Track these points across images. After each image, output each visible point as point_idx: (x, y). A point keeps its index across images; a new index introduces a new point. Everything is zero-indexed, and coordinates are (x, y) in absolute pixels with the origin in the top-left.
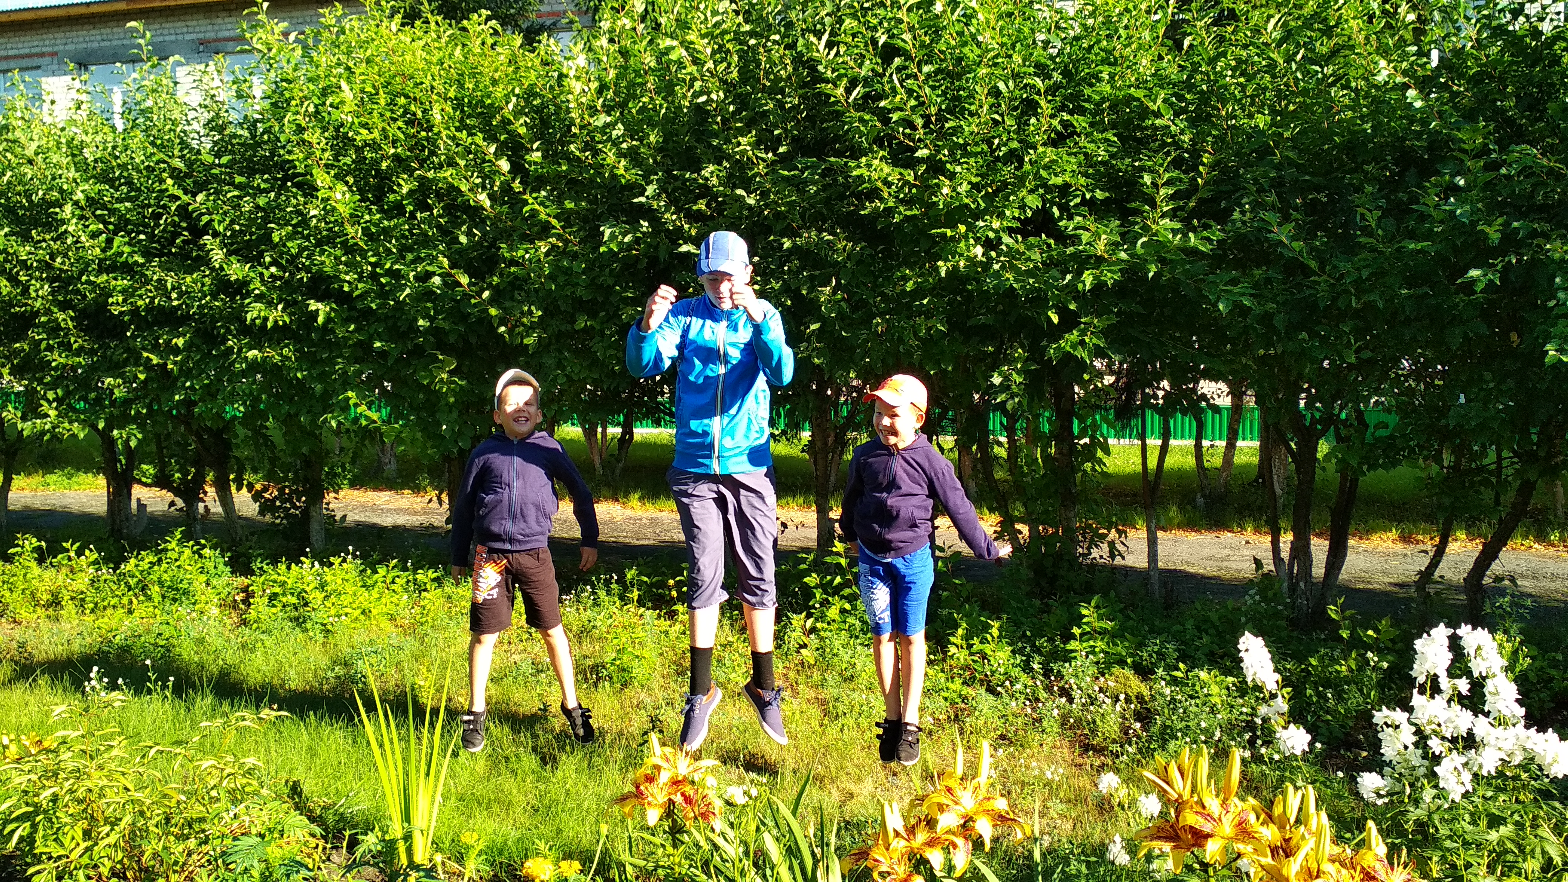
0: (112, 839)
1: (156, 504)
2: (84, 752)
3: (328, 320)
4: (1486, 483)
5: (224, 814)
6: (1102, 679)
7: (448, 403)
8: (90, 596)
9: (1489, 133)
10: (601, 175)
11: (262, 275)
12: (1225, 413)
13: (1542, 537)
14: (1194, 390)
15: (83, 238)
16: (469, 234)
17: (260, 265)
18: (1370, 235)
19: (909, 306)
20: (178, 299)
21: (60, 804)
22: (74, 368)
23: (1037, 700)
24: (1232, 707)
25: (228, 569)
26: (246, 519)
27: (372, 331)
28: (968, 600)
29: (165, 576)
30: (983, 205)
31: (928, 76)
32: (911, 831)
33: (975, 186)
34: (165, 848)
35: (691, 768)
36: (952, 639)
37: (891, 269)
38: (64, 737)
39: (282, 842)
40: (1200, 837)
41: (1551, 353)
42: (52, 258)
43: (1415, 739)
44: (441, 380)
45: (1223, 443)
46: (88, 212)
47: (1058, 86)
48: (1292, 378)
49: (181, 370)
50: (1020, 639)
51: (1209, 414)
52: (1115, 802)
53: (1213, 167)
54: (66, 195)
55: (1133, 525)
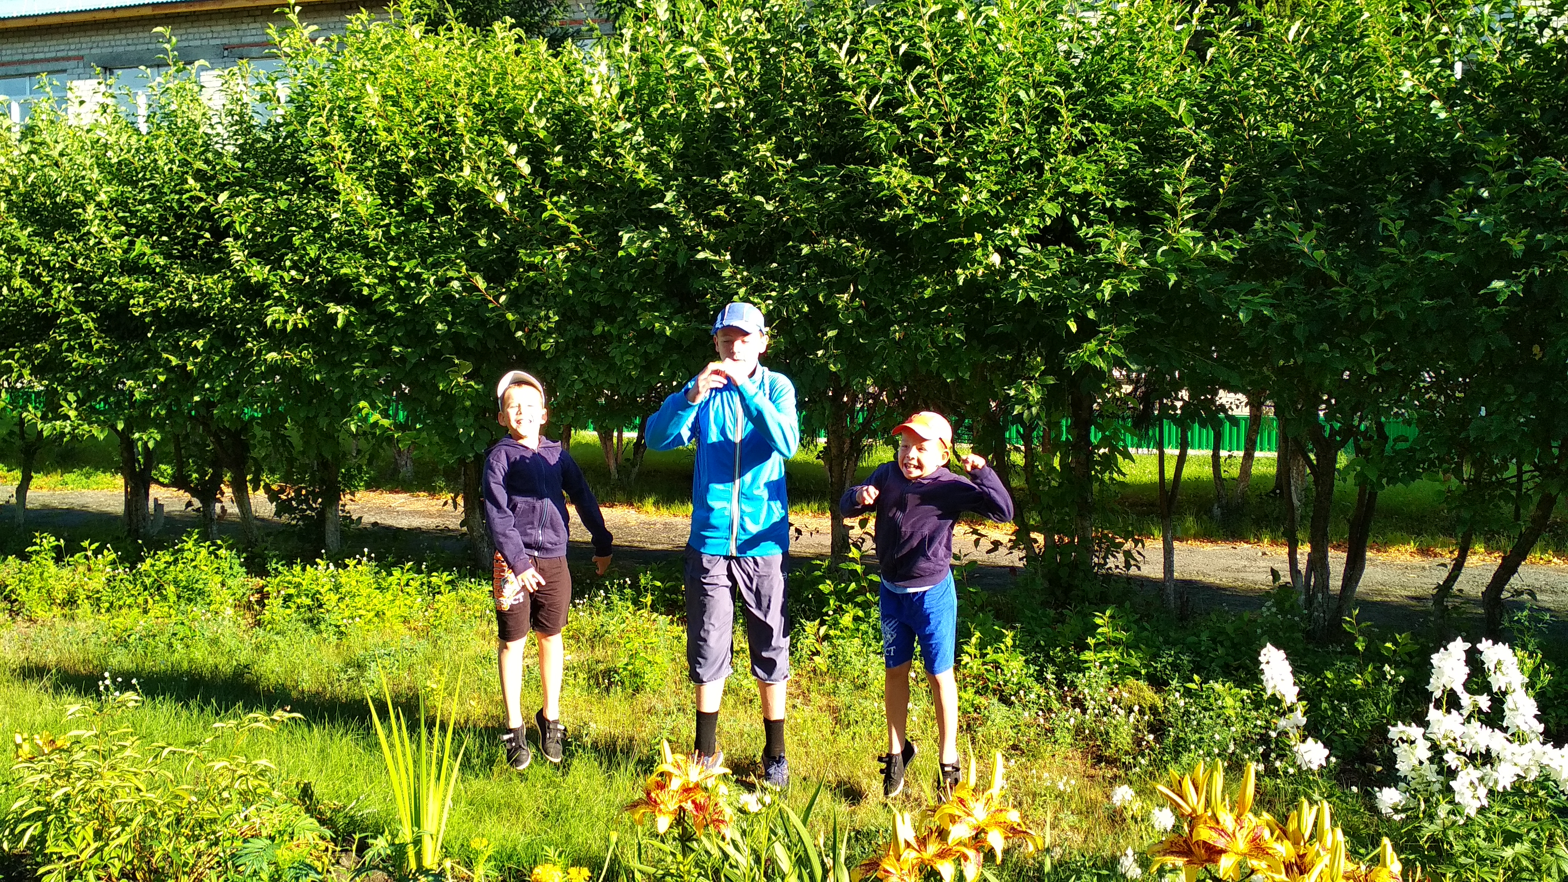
0: (123, 840)
1: (173, 504)
2: (97, 752)
3: (348, 323)
4: (1506, 497)
5: (235, 816)
6: (1116, 690)
7: (464, 408)
8: (106, 595)
9: (1513, 145)
10: (621, 180)
11: (282, 277)
12: (1243, 424)
13: (1561, 551)
14: (1213, 401)
15: (106, 240)
16: (489, 237)
17: (280, 268)
18: (1394, 245)
19: (927, 314)
20: (199, 301)
21: (72, 802)
22: (94, 368)
23: (1050, 710)
24: (1246, 719)
25: (244, 569)
26: (263, 520)
27: (391, 334)
28: (982, 608)
29: (181, 576)
30: (1002, 213)
31: (950, 84)
32: (922, 842)
33: (994, 195)
34: (175, 849)
35: (703, 776)
36: (965, 648)
37: (910, 277)
38: (76, 737)
39: (292, 844)
40: (1213, 853)
42: (75, 260)
43: (1429, 754)
44: (458, 384)
45: (1241, 453)
46: (110, 215)
47: (1079, 95)
48: (1312, 390)
49: (200, 371)
50: (1034, 649)
51: (1227, 425)
52: (1128, 815)
53: (1235, 177)
54: (89, 196)
55: (1150, 535)
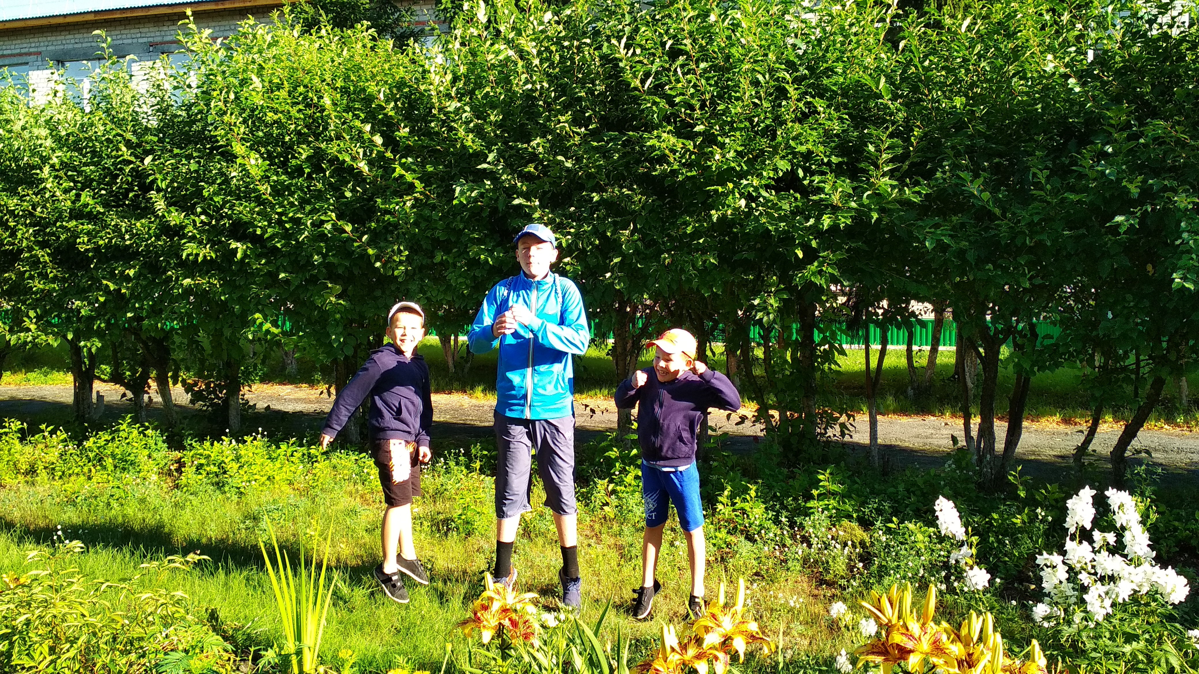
0: (71, 654)
1: (111, 396)
2: (51, 587)
3: (245, 255)
4: (1127, 380)
5: (158, 635)
6: (834, 529)
7: (335, 320)
8: (60, 466)
9: (1131, 112)
10: (454, 146)
11: (194, 221)
12: (930, 326)
13: (1170, 420)
14: (906, 309)
15: (58, 193)
16: (353, 191)
17: (193, 214)
18: (1042, 189)
19: (689, 245)
20: (130, 239)
21: (31, 626)
22: (50, 292)
23: (784, 546)
24: (933, 551)
25: (166, 445)
26: (181, 407)
27: (278, 264)
28: (732, 468)
29: (117, 451)
30: (745, 168)
31: (705, 71)
32: (684, 647)
33: (739, 154)
34: (112, 660)
35: (517, 600)
36: (720, 498)
37: (676, 217)
38: (37, 575)
39: (202, 656)
40: (904, 652)
41: (1177, 280)
42: (34, 208)
43: (1067, 576)
44: (331, 302)
45: (929, 348)
46: (61, 173)
47: (804, 78)
48: (981, 299)
49: (131, 294)
50: (772, 499)
51: (918, 327)
52: (842, 624)
53: (921, 139)
54: (45, 160)
55: (859, 410)
